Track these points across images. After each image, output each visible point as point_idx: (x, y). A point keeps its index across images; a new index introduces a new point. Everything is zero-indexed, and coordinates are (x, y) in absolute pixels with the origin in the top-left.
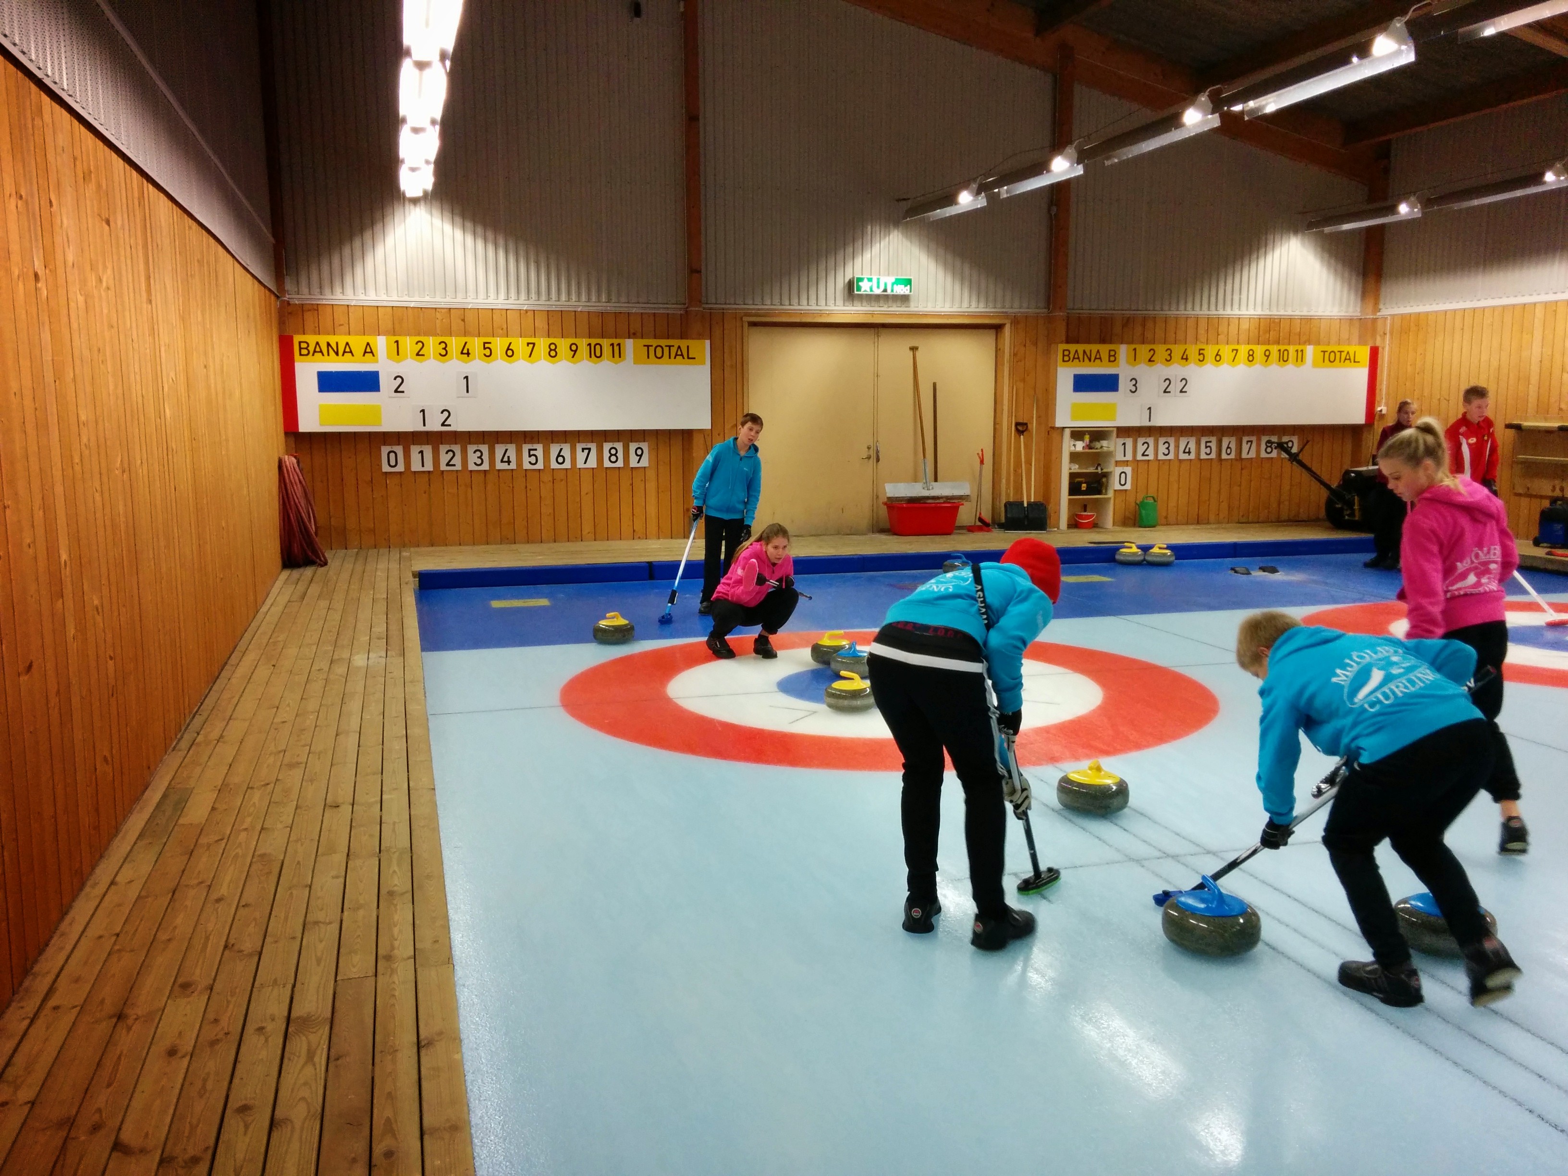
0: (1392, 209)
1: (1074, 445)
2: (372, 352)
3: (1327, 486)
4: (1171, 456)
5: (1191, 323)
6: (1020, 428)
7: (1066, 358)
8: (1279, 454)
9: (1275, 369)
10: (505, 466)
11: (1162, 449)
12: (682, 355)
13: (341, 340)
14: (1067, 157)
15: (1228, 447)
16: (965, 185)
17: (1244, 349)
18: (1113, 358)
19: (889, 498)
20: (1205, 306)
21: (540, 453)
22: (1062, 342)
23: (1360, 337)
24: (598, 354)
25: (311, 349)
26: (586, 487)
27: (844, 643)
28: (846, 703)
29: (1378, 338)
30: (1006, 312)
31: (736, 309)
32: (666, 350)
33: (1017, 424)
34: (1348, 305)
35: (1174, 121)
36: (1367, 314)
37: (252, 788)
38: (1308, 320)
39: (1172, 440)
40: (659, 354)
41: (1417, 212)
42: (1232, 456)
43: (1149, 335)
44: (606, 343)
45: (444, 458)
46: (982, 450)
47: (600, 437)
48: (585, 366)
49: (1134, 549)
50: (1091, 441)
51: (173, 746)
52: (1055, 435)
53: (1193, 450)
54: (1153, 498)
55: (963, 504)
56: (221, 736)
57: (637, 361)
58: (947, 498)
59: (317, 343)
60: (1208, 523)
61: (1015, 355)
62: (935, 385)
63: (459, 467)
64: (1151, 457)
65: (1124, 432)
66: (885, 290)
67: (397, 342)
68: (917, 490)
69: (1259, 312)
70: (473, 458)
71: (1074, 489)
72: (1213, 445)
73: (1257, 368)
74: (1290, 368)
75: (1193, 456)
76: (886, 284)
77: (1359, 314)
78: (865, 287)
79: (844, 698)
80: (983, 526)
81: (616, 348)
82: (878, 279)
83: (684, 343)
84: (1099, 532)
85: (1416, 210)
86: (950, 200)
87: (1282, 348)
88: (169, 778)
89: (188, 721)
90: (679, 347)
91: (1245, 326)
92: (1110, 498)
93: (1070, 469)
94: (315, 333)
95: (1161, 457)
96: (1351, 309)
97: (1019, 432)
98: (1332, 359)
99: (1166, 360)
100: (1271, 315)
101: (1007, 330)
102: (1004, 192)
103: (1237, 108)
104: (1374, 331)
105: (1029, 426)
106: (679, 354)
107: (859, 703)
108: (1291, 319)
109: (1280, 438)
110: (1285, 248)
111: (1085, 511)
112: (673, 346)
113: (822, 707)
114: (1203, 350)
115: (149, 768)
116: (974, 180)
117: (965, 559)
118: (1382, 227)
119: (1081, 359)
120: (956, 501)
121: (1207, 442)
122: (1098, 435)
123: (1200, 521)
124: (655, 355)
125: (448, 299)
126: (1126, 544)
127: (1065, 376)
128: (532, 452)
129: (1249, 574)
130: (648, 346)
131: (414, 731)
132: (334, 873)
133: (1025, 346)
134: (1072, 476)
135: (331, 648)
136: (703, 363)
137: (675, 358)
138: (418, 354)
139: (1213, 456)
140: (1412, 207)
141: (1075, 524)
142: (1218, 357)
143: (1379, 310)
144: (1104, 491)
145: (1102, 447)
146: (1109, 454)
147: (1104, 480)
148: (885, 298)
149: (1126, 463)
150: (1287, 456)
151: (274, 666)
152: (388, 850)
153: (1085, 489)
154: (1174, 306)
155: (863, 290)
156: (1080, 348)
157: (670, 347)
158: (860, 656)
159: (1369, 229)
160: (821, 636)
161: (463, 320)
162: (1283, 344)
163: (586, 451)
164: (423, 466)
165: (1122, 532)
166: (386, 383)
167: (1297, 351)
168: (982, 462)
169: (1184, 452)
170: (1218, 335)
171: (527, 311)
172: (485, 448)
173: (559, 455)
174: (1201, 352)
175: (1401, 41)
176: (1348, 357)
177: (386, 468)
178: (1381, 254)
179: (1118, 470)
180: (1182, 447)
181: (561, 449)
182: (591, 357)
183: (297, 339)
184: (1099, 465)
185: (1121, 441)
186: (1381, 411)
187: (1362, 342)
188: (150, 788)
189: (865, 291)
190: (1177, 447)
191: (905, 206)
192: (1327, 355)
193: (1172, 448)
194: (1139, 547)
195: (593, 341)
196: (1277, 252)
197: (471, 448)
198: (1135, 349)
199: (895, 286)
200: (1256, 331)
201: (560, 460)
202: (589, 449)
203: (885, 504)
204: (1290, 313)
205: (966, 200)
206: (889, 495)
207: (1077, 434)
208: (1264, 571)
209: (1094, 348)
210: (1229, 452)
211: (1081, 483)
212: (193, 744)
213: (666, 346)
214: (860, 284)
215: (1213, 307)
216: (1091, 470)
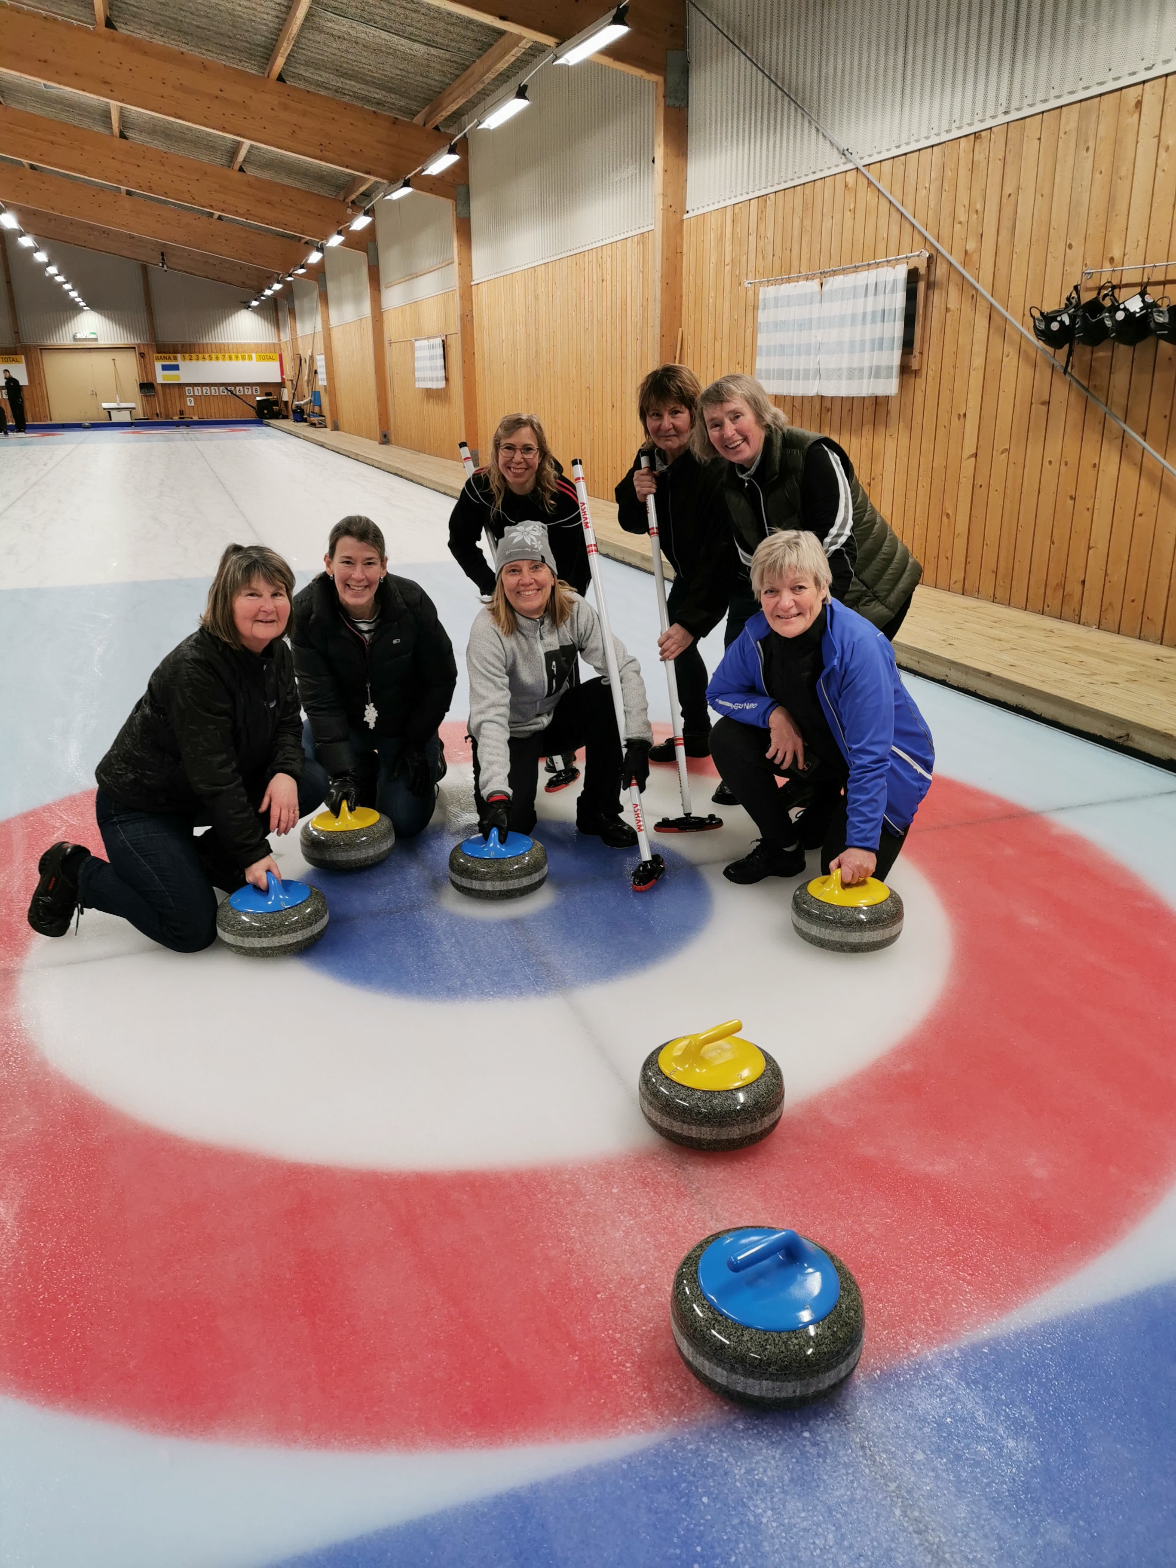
5: (209, 346)
7: (158, 359)
9: (239, 362)
17: (227, 355)
18: (175, 359)
22: (156, 354)
23: (275, 348)
29: (282, 351)
30: (135, 343)
31: (35, 345)
36: (277, 342)
38: (252, 343)
39: (207, 388)
43: (187, 351)
61: (142, 358)
65: (187, 385)
66: (87, 336)
73: (232, 362)
74: (247, 361)
76: (87, 334)
77: (275, 341)
78: (79, 336)
82: (84, 332)
83: (14, 357)
87: (243, 354)
90: (12, 358)
96: (271, 337)
98: (264, 358)
99: (197, 359)
101: (138, 349)
104: (280, 348)
106: (13, 360)
108: (249, 344)
114: (211, 355)
119: (164, 359)
122: (176, 386)
127: (158, 365)
136: (21, 361)
137: (11, 361)
142: (217, 358)
143: (281, 340)
148: (85, 339)
154: (201, 340)
156: (162, 355)
157: (10, 358)
167: (249, 356)
176: (269, 358)
187: (274, 352)
192: (261, 357)
198: (183, 356)
199: (93, 335)
204: (245, 342)
207: (165, 385)
209: (168, 355)
213: (8, 358)
214: (76, 334)
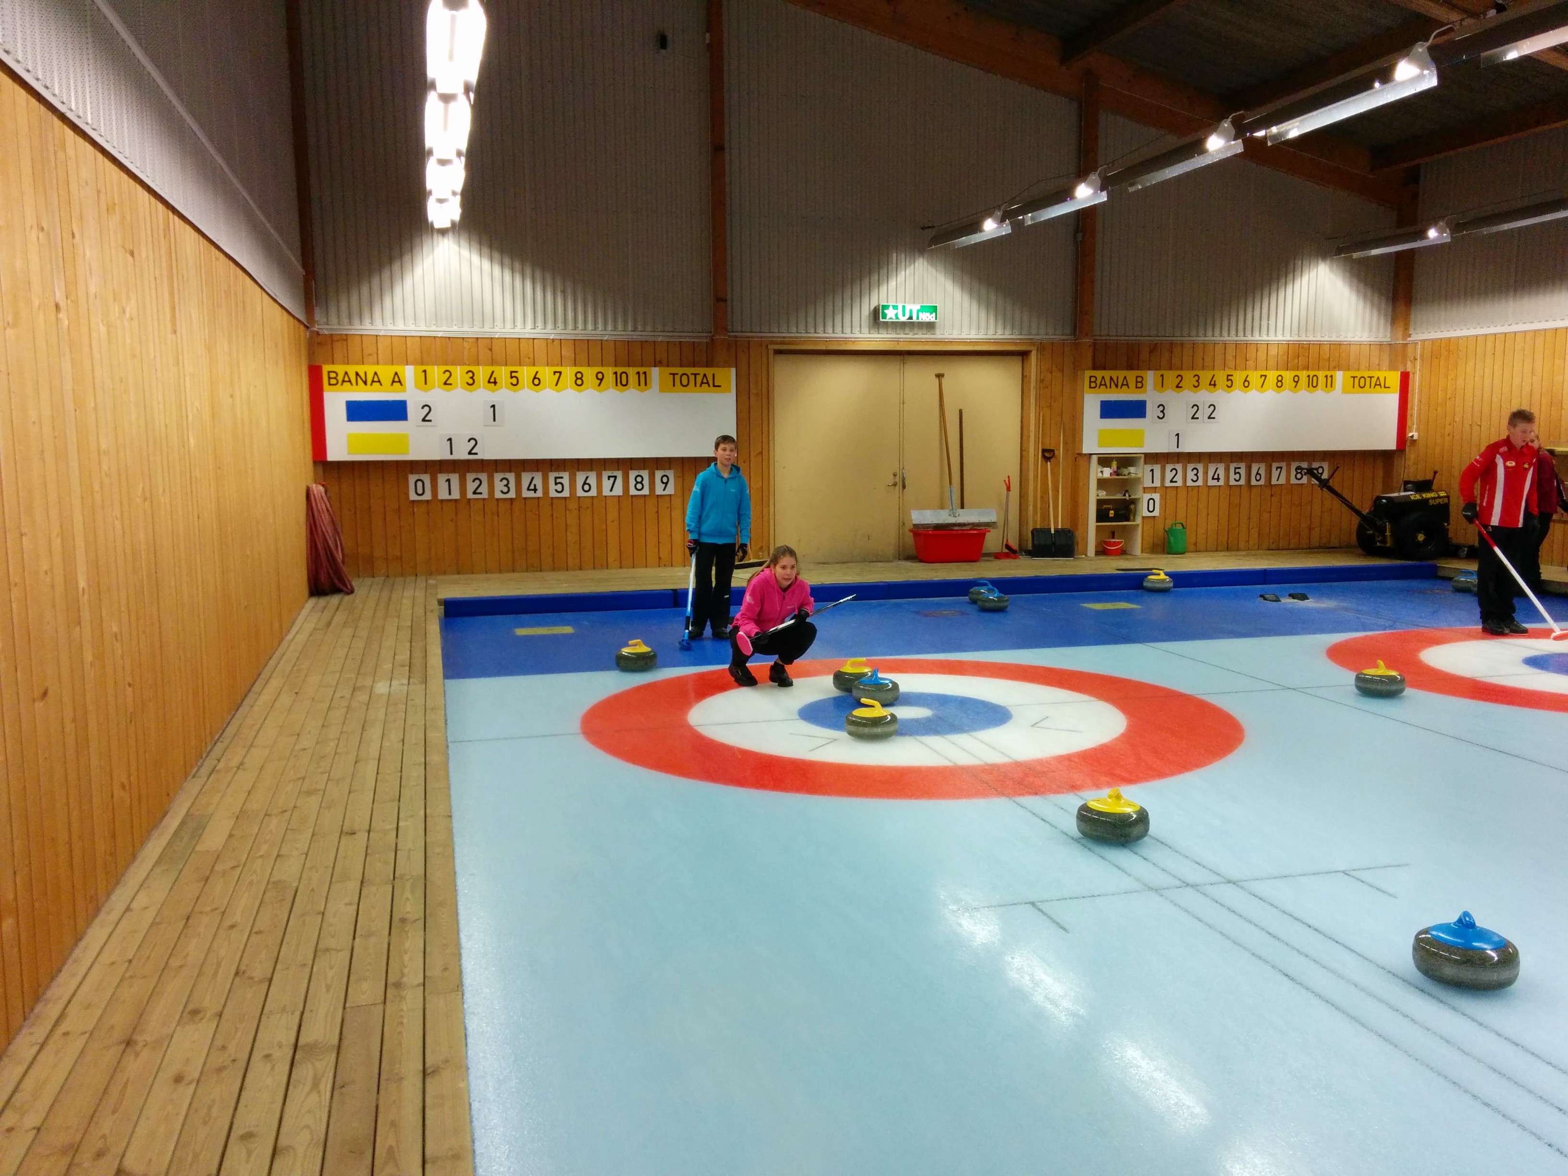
0: (1421, 234)
1: (1102, 472)
2: (400, 381)
3: (1358, 512)
4: (1200, 483)
5: (1219, 349)
6: (1047, 455)
7: (1093, 385)
8: (1309, 481)
9: (1304, 395)
10: (531, 494)
11: (1191, 475)
12: (708, 383)
13: (369, 370)
14: (1090, 185)
15: (1258, 474)
16: (988, 213)
17: (1272, 375)
18: (1140, 384)
19: (915, 526)
20: (1233, 332)
21: (566, 481)
22: (1088, 369)
23: (1390, 361)
24: (624, 382)
25: (340, 378)
26: (612, 515)
27: (866, 670)
28: (866, 730)
29: (1409, 364)
30: (1031, 339)
31: (761, 337)
32: (692, 378)
33: (1044, 451)
34: (1378, 331)
35: (1197, 147)
36: (1397, 340)
37: (269, 815)
38: (1338, 345)
39: (1200, 467)
40: (685, 382)
41: (1446, 237)
42: (1262, 482)
43: (1176, 361)
44: (632, 371)
45: (471, 486)
46: (1009, 477)
47: (625, 465)
48: (611, 394)
49: (1163, 576)
50: (1118, 468)
51: (193, 773)
52: (1082, 461)
53: (1222, 477)
54: (1182, 524)
55: (989, 531)
56: (242, 764)
57: (662, 390)
58: (973, 524)
59: (346, 373)
60: (1238, 550)
61: (1042, 381)
62: (961, 412)
63: (485, 495)
64: (1180, 484)
65: (1152, 458)
66: (911, 318)
67: (425, 371)
68: (943, 517)
69: (1288, 337)
70: (499, 486)
71: (1102, 516)
72: (1243, 471)
73: (1286, 394)
74: (1319, 394)
75: (1221, 482)
76: (911, 311)
77: (1389, 340)
78: (890, 314)
79: (865, 725)
80: (1010, 553)
81: (642, 377)
82: (904, 307)
83: (709, 371)
84: (1127, 559)
85: (1445, 235)
86: (976, 227)
87: (1312, 373)
88: (187, 804)
89: (209, 748)
90: (705, 375)
91: (1273, 351)
92: (1138, 525)
93: (1098, 496)
94: (344, 364)
95: (1189, 483)
96: (1381, 335)
97: (1046, 459)
98: (1362, 384)
99: (1195, 386)
100: (1299, 341)
101: (1033, 357)
102: (1029, 219)
103: (1261, 134)
104: (1405, 356)
105: (1056, 452)
106: (705, 382)
107: (879, 730)
108: (1320, 345)
109: (1310, 464)
110: (1313, 273)
111: (1113, 538)
112: (699, 374)
113: (843, 735)
114: (1232, 375)
115: (168, 795)
116: (999, 207)
117: (990, 586)
118: (1412, 251)
119: (1108, 385)
120: (983, 528)
121: (1236, 468)
122: (1126, 461)
123: (1229, 547)
124: (679, 383)
125: (476, 329)
126: (1154, 571)
127: (1091, 403)
128: (558, 480)
129: (1280, 601)
130: (674, 375)
131: (434, 758)
132: (347, 900)
133: (1051, 372)
134: (1100, 502)
135: (353, 676)
136: (729, 391)
137: (701, 386)
138: (445, 384)
139: (1242, 482)
140: (1441, 232)
141: (1102, 551)
142: (1246, 383)
143: (1410, 336)
144: (1132, 518)
145: (1129, 473)
146: (1138, 481)
147: (1132, 507)
148: (910, 325)
149: (1154, 490)
150: (1317, 482)
151: (296, 693)
152: (402, 876)
153: (1112, 515)
154: (1201, 333)
155: (888, 317)
156: (1107, 374)
157: (695, 375)
158: (882, 684)
159: (1398, 253)
160: (843, 664)
161: (491, 350)
162: (1313, 370)
163: (612, 479)
164: (450, 494)
165: (1149, 558)
166: (414, 412)
167: (1326, 376)
168: (1009, 489)
169: (1213, 479)
170: (1246, 360)
171: (553, 340)
172: (511, 477)
173: (585, 483)
174: (1229, 378)
175: (1423, 67)
176: (1378, 383)
177: (413, 497)
178: (1410, 279)
179: (1147, 496)
180: (1210, 474)
181: (587, 478)
182: (617, 385)
183: (326, 368)
184: (1127, 491)
185: (1148, 467)
186: (1412, 437)
187: (1392, 367)
188: (168, 816)
189: (891, 318)
190: (1206, 473)
191: (931, 233)
192: (1357, 380)
193: (1200, 475)
194: (1166, 574)
195: (619, 370)
196: (1305, 278)
197: (498, 477)
198: (1162, 375)
199: (920, 313)
200: (1285, 357)
201: (586, 487)
202: (615, 477)
203: (911, 531)
204: (1319, 338)
205: (990, 227)
206: (914, 522)
207: (1105, 461)
208: (1294, 598)
209: (1120, 374)
210: (1258, 479)
211: (1109, 509)
212: (213, 771)
213: (692, 374)
214: (885, 311)
215: (1241, 333)
216: (1119, 496)
